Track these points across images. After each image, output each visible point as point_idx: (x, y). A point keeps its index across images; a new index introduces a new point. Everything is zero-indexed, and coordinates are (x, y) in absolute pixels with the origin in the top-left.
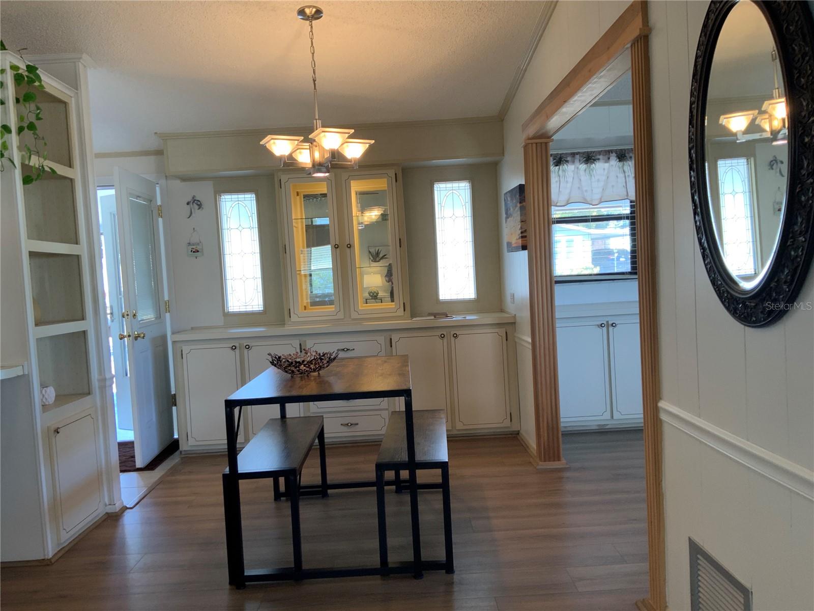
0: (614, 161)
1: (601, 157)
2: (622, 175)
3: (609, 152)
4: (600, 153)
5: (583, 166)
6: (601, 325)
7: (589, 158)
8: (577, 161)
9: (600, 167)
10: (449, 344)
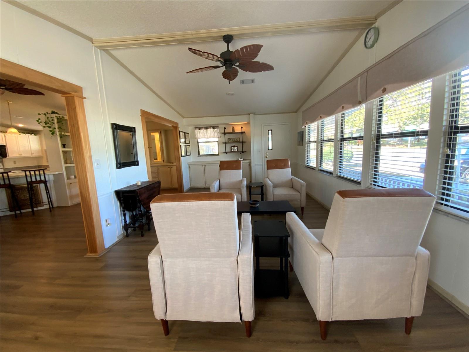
0: (212, 130)
1: (209, 128)
2: (213, 132)
3: (211, 127)
4: (209, 127)
5: (205, 130)
6: (203, 166)
7: (206, 128)
8: (203, 129)
9: (209, 130)
10: (170, 169)
